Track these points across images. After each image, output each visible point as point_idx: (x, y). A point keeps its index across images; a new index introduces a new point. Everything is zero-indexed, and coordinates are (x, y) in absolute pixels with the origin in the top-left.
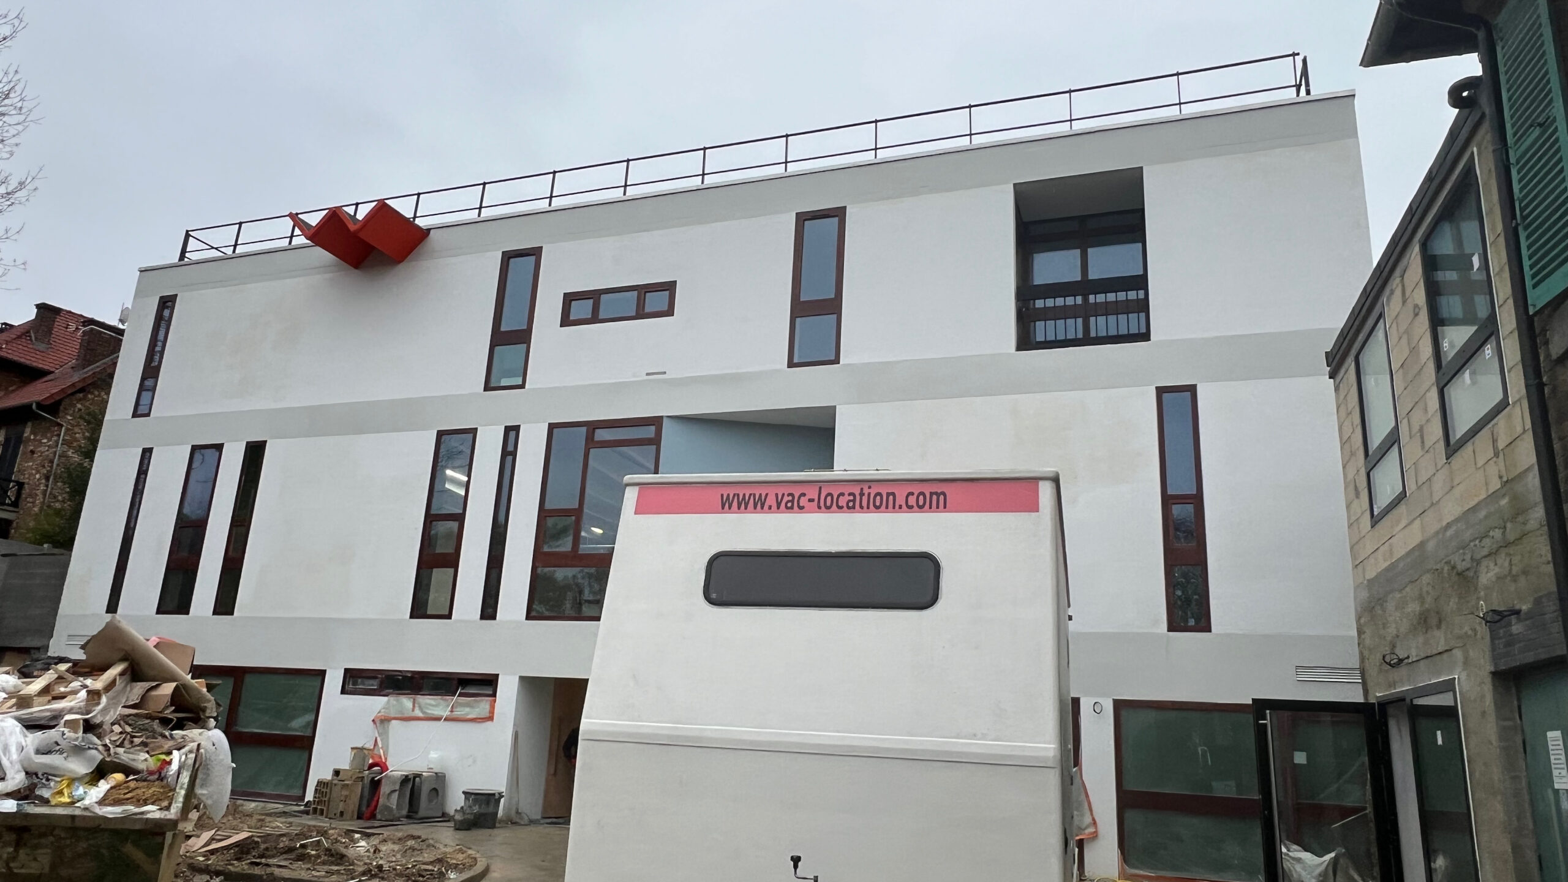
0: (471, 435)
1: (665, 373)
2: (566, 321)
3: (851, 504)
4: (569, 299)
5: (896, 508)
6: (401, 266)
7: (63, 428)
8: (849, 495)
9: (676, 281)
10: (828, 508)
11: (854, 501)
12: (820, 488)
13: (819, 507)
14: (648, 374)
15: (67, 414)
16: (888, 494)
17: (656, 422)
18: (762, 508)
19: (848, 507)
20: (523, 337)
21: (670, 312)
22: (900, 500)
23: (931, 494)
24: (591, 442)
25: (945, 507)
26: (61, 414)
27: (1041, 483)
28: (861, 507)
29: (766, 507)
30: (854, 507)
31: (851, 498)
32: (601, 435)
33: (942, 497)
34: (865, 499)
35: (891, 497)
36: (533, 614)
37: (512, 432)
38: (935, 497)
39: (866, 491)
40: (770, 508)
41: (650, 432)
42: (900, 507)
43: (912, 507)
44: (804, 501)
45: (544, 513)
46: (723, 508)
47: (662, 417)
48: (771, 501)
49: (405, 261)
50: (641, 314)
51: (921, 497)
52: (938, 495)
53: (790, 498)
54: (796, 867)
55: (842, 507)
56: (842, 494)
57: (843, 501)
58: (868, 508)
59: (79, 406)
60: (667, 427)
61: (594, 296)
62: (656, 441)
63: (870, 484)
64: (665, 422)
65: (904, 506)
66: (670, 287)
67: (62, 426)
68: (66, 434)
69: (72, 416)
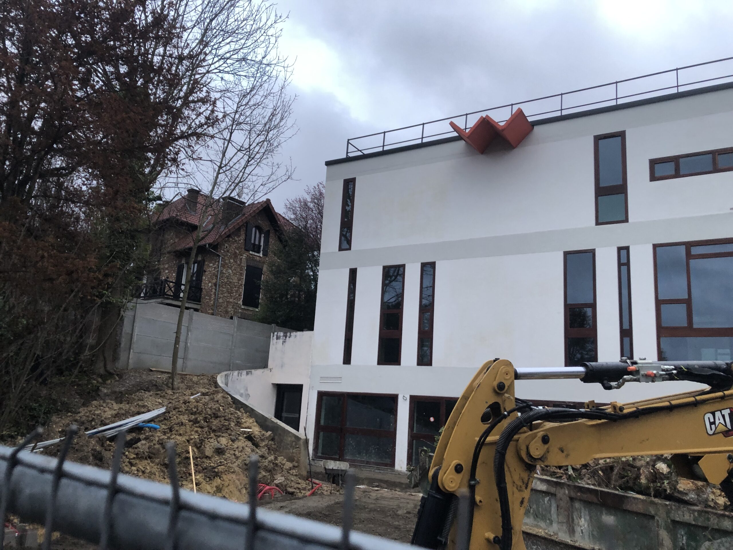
0: (591, 254)
2: (654, 178)
4: (653, 163)
6: (515, 150)
7: (221, 258)
14: (731, 209)
15: (221, 250)
20: (620, 189)
24: (689, 255)
26: (219, 250)
32: (695, 251)
37: (624, 251)
45: (659, 303)
50: (715, 170)
59: (226, 245)
61: (675, 160)
67: (220, 256)
68: (222, 261)
69: (223, 250)
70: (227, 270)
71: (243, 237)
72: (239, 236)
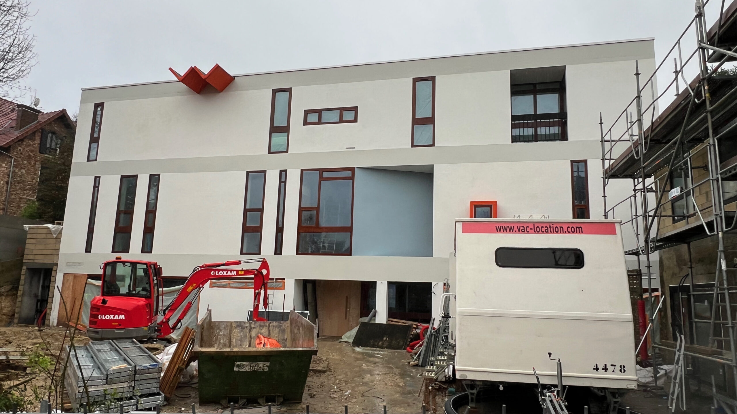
0: (264, 173)
1: (355, 148)
2: (306, 123)
3: (547, 231)
4: (307, 112)
5: (564, 232)
6: (221, 94)
7: (13, 159)
8: (546, 227)
9: (357, 107)
10: (538, 232)
11: (548, 229)
12: (534, 225)
13: (535, 232)
14: (347, 148)
15: (14, 152)
16: (560, 227)
17: (352, 169)
18: (513, 231)
19: (546, 232)
20: (285, 129)
21: (355, 121)
22: (565, 229)
23: (577, 227)
24: (321, 178)
25: (582, 232)
26: (12, 152)
27: (616, 224)
28: (551, 232)
29: (514, 231)
30: (548, 232)
31: (546, 228)
32: (325, 175)
33: (580, 229)
34: (552, 228)
35: (561, 229)
36: (299, 253)
37: (283, 173)
38: (578, 229)
39: (552, 226)
40: (516, 231)
41: (349, 174)
42: (565, 232)
43: (570, 232)
44: (528, 229)
45: (301, 210)
46: (497, 231)
47: (354, 168)
48: (516, 229)
49: (224, 91)
50: (341, 121)
51: (573, 229)
52: (579, 228)
53: (523, 228)
54: (550, 356)
55: (543, 232)
56: (543, 227)
57: (543, 229)
58: (553, 232)
59: (19, 148)
60: (356, 171)
61: (319, 112)
62: (352, 178)
63: (553, 223)
64: (356, 170)
65: (567, 232)
66: (355, 109)
67: (12, 158)
68: (14, 161)
69: (17, 152)
70: (20, 170)
71: (37, 141)
72: (34, 140)
